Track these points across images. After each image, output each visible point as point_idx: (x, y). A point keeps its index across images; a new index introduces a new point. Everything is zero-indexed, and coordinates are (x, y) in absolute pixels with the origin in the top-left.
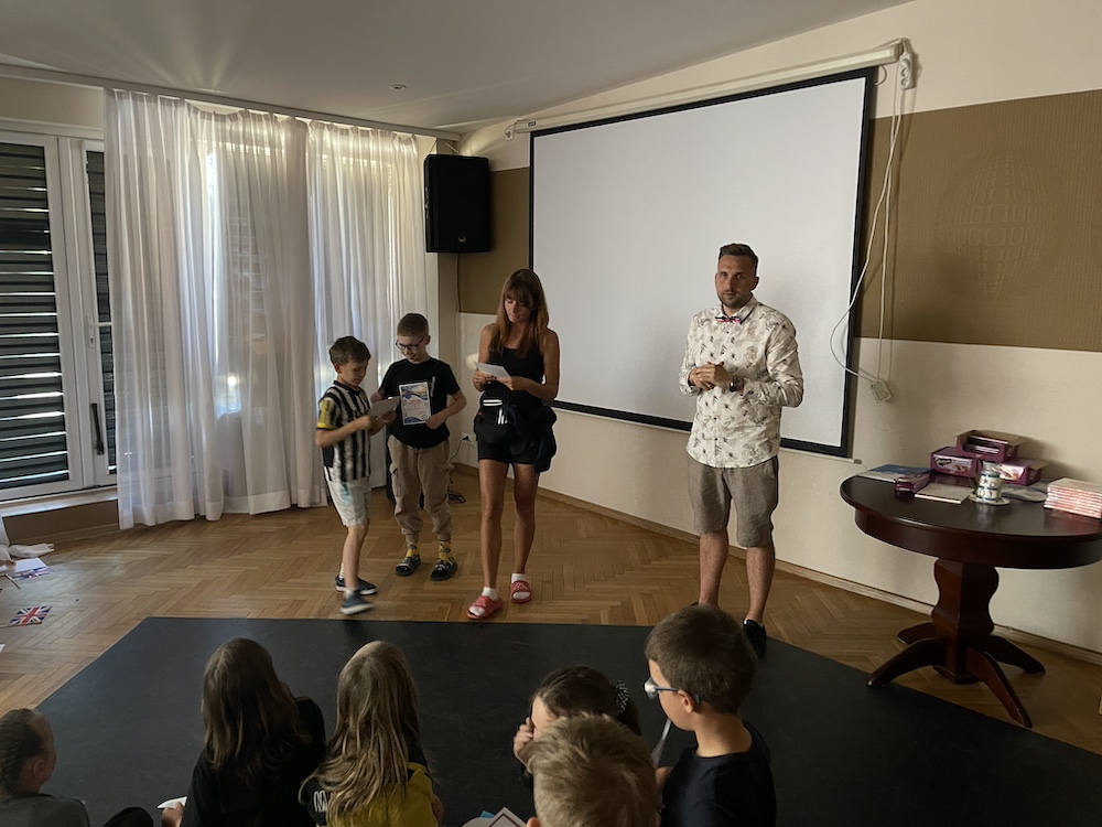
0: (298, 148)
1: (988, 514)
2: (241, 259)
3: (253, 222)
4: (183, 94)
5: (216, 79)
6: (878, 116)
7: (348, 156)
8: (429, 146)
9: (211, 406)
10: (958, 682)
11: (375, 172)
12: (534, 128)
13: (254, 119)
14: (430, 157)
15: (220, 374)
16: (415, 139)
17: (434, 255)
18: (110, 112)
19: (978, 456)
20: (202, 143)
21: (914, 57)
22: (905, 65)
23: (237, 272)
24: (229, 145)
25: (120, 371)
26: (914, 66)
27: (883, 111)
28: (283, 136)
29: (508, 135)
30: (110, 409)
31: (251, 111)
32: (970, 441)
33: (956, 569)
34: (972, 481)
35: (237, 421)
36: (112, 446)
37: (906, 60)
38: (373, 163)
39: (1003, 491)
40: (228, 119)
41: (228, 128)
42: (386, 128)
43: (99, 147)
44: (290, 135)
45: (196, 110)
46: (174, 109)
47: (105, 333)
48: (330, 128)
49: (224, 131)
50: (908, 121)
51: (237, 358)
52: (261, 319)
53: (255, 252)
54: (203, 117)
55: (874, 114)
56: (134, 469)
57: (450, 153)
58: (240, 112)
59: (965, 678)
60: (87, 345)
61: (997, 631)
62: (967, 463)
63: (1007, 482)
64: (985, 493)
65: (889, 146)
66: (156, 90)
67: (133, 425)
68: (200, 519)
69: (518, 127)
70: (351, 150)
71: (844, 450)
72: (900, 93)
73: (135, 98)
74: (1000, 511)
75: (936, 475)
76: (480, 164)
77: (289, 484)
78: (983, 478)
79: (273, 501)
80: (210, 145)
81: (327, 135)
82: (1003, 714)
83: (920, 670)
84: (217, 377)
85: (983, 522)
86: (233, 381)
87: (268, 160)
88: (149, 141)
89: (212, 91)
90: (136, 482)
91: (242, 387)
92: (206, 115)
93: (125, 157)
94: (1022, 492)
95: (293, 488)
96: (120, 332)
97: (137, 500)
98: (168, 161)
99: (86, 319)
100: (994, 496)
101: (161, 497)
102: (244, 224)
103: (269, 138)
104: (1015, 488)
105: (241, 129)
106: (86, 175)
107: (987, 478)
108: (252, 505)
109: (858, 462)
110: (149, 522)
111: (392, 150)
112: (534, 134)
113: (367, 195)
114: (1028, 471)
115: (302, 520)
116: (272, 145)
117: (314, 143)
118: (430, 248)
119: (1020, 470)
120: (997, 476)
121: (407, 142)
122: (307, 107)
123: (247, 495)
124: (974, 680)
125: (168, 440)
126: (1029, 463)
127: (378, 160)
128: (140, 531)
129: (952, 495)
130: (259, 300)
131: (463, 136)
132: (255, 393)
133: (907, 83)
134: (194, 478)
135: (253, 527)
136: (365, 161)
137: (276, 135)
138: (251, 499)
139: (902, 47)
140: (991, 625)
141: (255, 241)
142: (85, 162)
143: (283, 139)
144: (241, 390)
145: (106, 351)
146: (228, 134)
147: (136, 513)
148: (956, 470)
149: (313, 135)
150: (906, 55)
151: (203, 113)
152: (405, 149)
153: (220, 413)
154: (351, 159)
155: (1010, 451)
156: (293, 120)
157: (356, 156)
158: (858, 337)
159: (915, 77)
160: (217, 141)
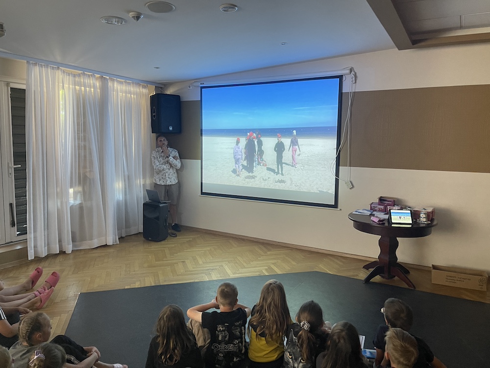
0: (104, 90)
4: (61, 65)
6: (344, 92)
7: (123, 93)
8: (152, 91)
10: (389, 278)
11: (133, 100)
12: (203, 85)
13: (87, 76)
18: (29, 72)
19: (386, 204)
22: (353, 76)
24: (77, 87)
27: (345, 90)
28: (98, 84)
31: (86, 73)
32: (382, 200)
37: (353, 74)
40: (76, 76)
41: (77, 80)
42: (137, 81)
43: (22, 87)
44: (101, 83)
45: (64, 72)
46: (55, 71)
47: (20, 170)
49: (75, 81)
57: (162, 93)
58: (82, 73)
59: (391, 277)
60: (8, 176)
61: (398, 261)
65: (348, 102)
68: (62, 253)
69: (195, 84)
70: (124, 91)
72: (351, 85)
73: (39, 66)
76: (176, 98)
80: (69, 87)
81: (115, 84)
88: (45, 85)
92: (68, 74)
99: (8, 164)
105: (82, 80)
106: (10, 99)
111: (139, 90)
117: (111, 87)
118: (153, 132)
121: (145, 87)
122: (108, 72)
124: (394, 276)
131: (165, 86)
133: (354, 82)
136: (129, 95)
137: (96, 83)
142: (10, 93)
146: (77, 82)
152: (144, 91)
156: (102, 77)
157: (126, 92)
158: (339, 166)
159: (356, 80)
160: (72, 85)
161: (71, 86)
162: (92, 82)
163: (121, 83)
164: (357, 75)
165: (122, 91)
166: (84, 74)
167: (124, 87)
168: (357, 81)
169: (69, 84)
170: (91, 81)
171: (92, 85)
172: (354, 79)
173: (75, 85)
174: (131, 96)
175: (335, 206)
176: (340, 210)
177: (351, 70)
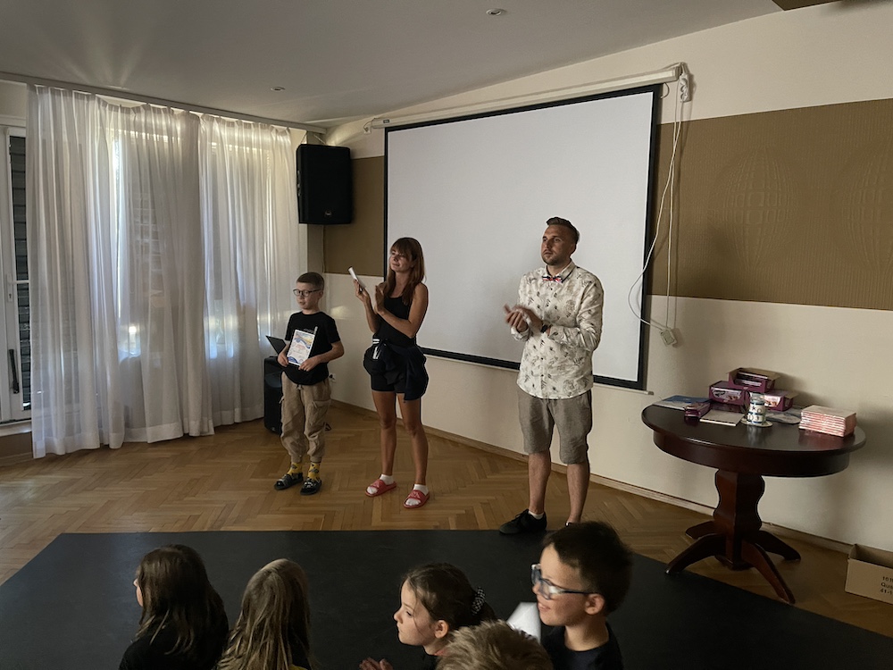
0: (192, 137)
1: (757, 434)
2: (142, 227)
3: (153, 198)
4: (94, 90)
5: (123, 79)
6: (663, 123)
7: (234, 144)
8: (301, 137)
9: (115, 352)
10: (735, 568)
11: (256, 157)
12: (388, 125)
13: (154, 112)
14: (302, 146)
15: (123, 323)
16: (289, 131)
17: (304, 226)
18: (32, 105)
19: (745, 388)
20: (110, 130)
21: (691, 77)
22: (684, 83)
23: (139, 238)
24: (132, 133)
25: (36, 322)
26: (690, 83)
27: (667, 118)
28: (179, 127)
29: (367, 130)
30: (26, 353)
31: (151, 105)
32: (739, 377)
33: (732, 478)
34: (742, 408)
35: (137, 363)
36: (27, 386)
37: (684, 79)
38: (255, 150)
39: (767, 415)
40: (132, 111)
41: (132, 118)
42: (265, 122)
43: (21, 133)
44: (184, 126)
45: (105, 104)
46: (86, 102)
47: (23, 290)
48: (218, 120)
49: (128, 121)
50: (686, 126)
51: (137, 311)
52: (159, 278)
53: (155, 222)
54: (111, 109)
55: (660, 120)
56: (47, 405)
57: (317, 143)
58: (143, 106)
59: (741, 565)
60: (6, 301)
61: (764, 527)
62: (737, 393)
63: (769, 409)
64: (753, 418)
65: (672, 145)
66: (72, 87)
67: (46, 368)
68: (105, 448)
69: (375, 123)
70: (236, 140)
71: (640, 384)
72: (680, 105)
73: (53, 93)
74: (764, 432)
75: (715, 403)
76: (343, 153)
77: (182, 415)
78: (752, 405)
79: (168, 431)
80: (116, 134)
81: (216, 127)
82: (772, 594)
83: (705, 560)
84: (120, 327)
85: (752, 440)
86: (133, 330)
87: (166, 146)
88: (64, 129)
89: (119, 88)
90: (48, 416)
91: (142, 335)
92: (113, 107)
93: (44, 142)
94: (781, 416)
95: (185, 419)
96: (36, 289)
97: (49, 432)
98: (80, 145)
99: (6, 277)
100: (760, 420)
101: (71, 429)
102: (144, 199)
103: (167, 128)
104: (775, 414)
105: (143, 120)
106: (9, 156)
107: (755, 406)
108: (150, 435)
109: (651, 393)
110: (60, 451)
111: (269, 139)
112: (388, 130)
113: (250, 176)
114: (784, 400)
115: (193, 447)
116: (170, 133)
117: (205, 132)
118: (302, 221)
119: (778, 399)
120: (762, 404)
121: (283, 133)
122: (199, 103)
123: (145, 426)
124: (748, 566)
125: (77, 381)
126: (784, 393)
127: (258, 148)
128: (52, 459)
129: (728, 419)
130: (158, 262)
131: (328, 130)
132: (153, 340)
133: (686, 97)
134: (99, 411)
135: (151, 454)
136: (248, 148)
137: (173, 125)
138: (149, 430)
139: (681, 69)
140: (759, 522)
141: (154, 213)
142: (8, 145)
143: (179, 128)
144: (141, 339)
145: (23, 305)
146: (132, 124)
147: (48, 445)
148: (728, 399)
149: (204, 126)
150: (684, 76)
151: (111, 106)
152: (281, 139)
153: (122, 357)
154: (236, 147)
155: (770, 384)
156: (187, 114)
157: (240, 144)
158: (650, 294)
159: (690, 93)
160: (123, 129)
161: (120, 131)
162: (164, 123)
163: (231, 125)
165: (232, 141)
166: (147, 108)
167: (237, 133)
168: (695, 96)
169: (116, 128)
170: (163, 121)
171: (165, 129)
172: (686, 90)
173: (129, 130)
174: (251, 151)
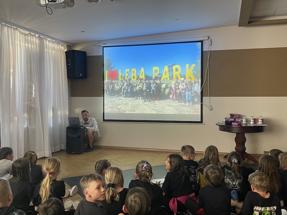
0: (42, 46)
13: (32, 36)
22: (210, 41)
27: (205, 49)
28: (38, 42)
29: (93, 46)
40: (27, 35)
50: (212, 52)
62: (233, 119)
65: (208, 57)
72: (208, 46)
81: (47, 42)
92: (22, 33)
105: (29, 38)
111: (56, 47)
131: (73, 45)
140: (246, 149)
146: (27, 40)
156: (39, 37)
158: (203, 96)
159: (211, 43)
160: (24, 42)
162: (34, 40)
163: (50, 41)
164: (212, 40)
166: (30, 34)
167: (51, 45)
168: (212, 45)
171: (35, 42)
172: (210, 43)
173: (26, 43)
175: (201, 122)
176: (205, 124)
177: (209, 37)
